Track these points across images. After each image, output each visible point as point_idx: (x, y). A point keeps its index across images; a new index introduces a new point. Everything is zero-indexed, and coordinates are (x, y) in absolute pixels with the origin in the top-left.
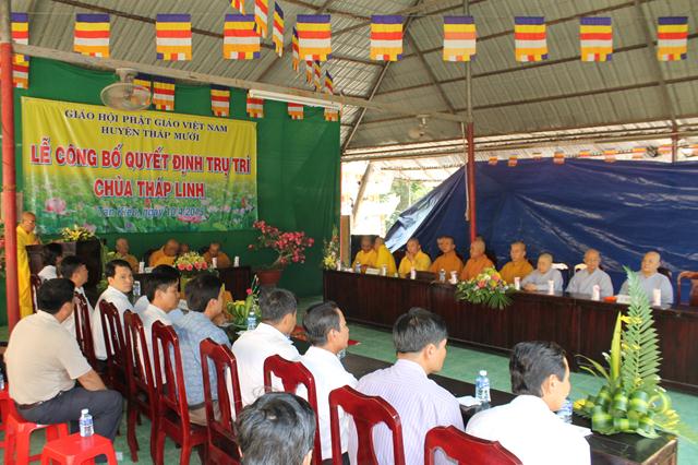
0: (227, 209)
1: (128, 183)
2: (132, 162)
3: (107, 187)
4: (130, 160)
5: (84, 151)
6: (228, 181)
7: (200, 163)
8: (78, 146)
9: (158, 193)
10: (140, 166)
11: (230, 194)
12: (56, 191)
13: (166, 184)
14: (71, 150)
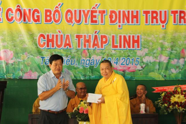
0: (164, 59)
1: (68, 36)
2: (71, 18)
3: (49, 40)
4: (69, 16)
5: (30, 10)
6: (166, 33)
7: (136, 17)
8: (24, 7)
9: (94, 45)
10: (79, 21)
11: (167, 44)
12: (6, 44)
13: (102, 37)
14: (19, 10)
